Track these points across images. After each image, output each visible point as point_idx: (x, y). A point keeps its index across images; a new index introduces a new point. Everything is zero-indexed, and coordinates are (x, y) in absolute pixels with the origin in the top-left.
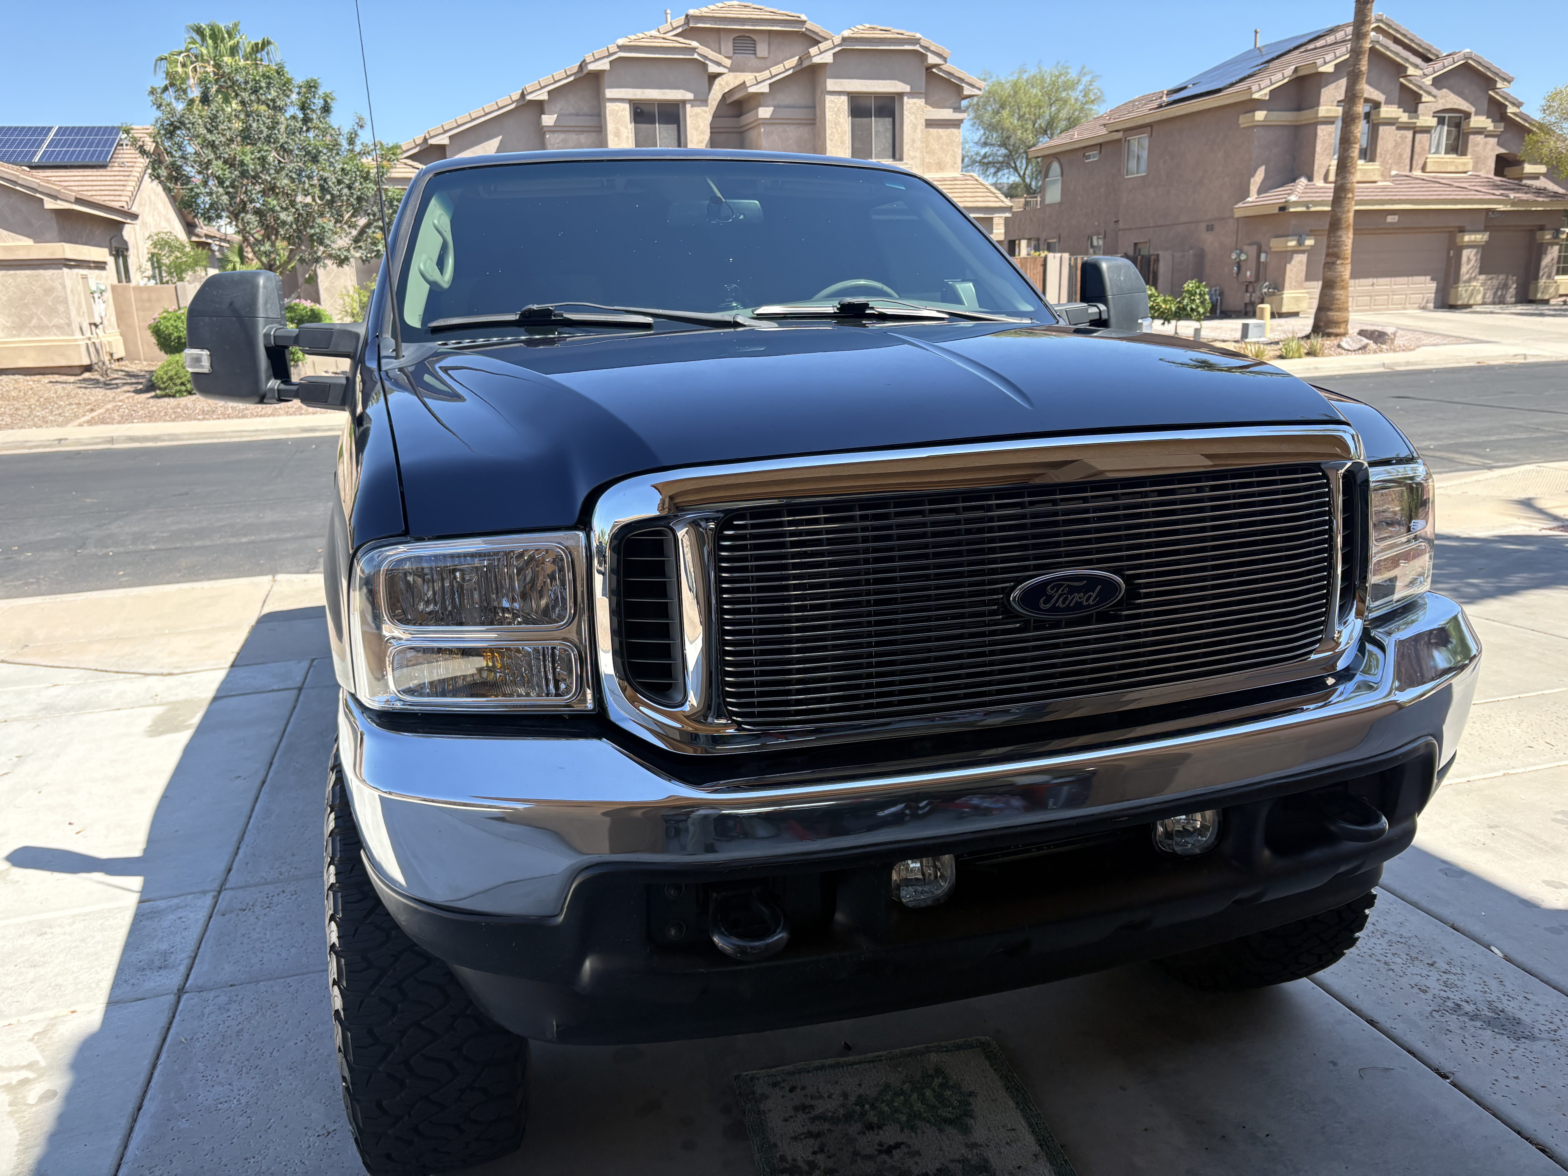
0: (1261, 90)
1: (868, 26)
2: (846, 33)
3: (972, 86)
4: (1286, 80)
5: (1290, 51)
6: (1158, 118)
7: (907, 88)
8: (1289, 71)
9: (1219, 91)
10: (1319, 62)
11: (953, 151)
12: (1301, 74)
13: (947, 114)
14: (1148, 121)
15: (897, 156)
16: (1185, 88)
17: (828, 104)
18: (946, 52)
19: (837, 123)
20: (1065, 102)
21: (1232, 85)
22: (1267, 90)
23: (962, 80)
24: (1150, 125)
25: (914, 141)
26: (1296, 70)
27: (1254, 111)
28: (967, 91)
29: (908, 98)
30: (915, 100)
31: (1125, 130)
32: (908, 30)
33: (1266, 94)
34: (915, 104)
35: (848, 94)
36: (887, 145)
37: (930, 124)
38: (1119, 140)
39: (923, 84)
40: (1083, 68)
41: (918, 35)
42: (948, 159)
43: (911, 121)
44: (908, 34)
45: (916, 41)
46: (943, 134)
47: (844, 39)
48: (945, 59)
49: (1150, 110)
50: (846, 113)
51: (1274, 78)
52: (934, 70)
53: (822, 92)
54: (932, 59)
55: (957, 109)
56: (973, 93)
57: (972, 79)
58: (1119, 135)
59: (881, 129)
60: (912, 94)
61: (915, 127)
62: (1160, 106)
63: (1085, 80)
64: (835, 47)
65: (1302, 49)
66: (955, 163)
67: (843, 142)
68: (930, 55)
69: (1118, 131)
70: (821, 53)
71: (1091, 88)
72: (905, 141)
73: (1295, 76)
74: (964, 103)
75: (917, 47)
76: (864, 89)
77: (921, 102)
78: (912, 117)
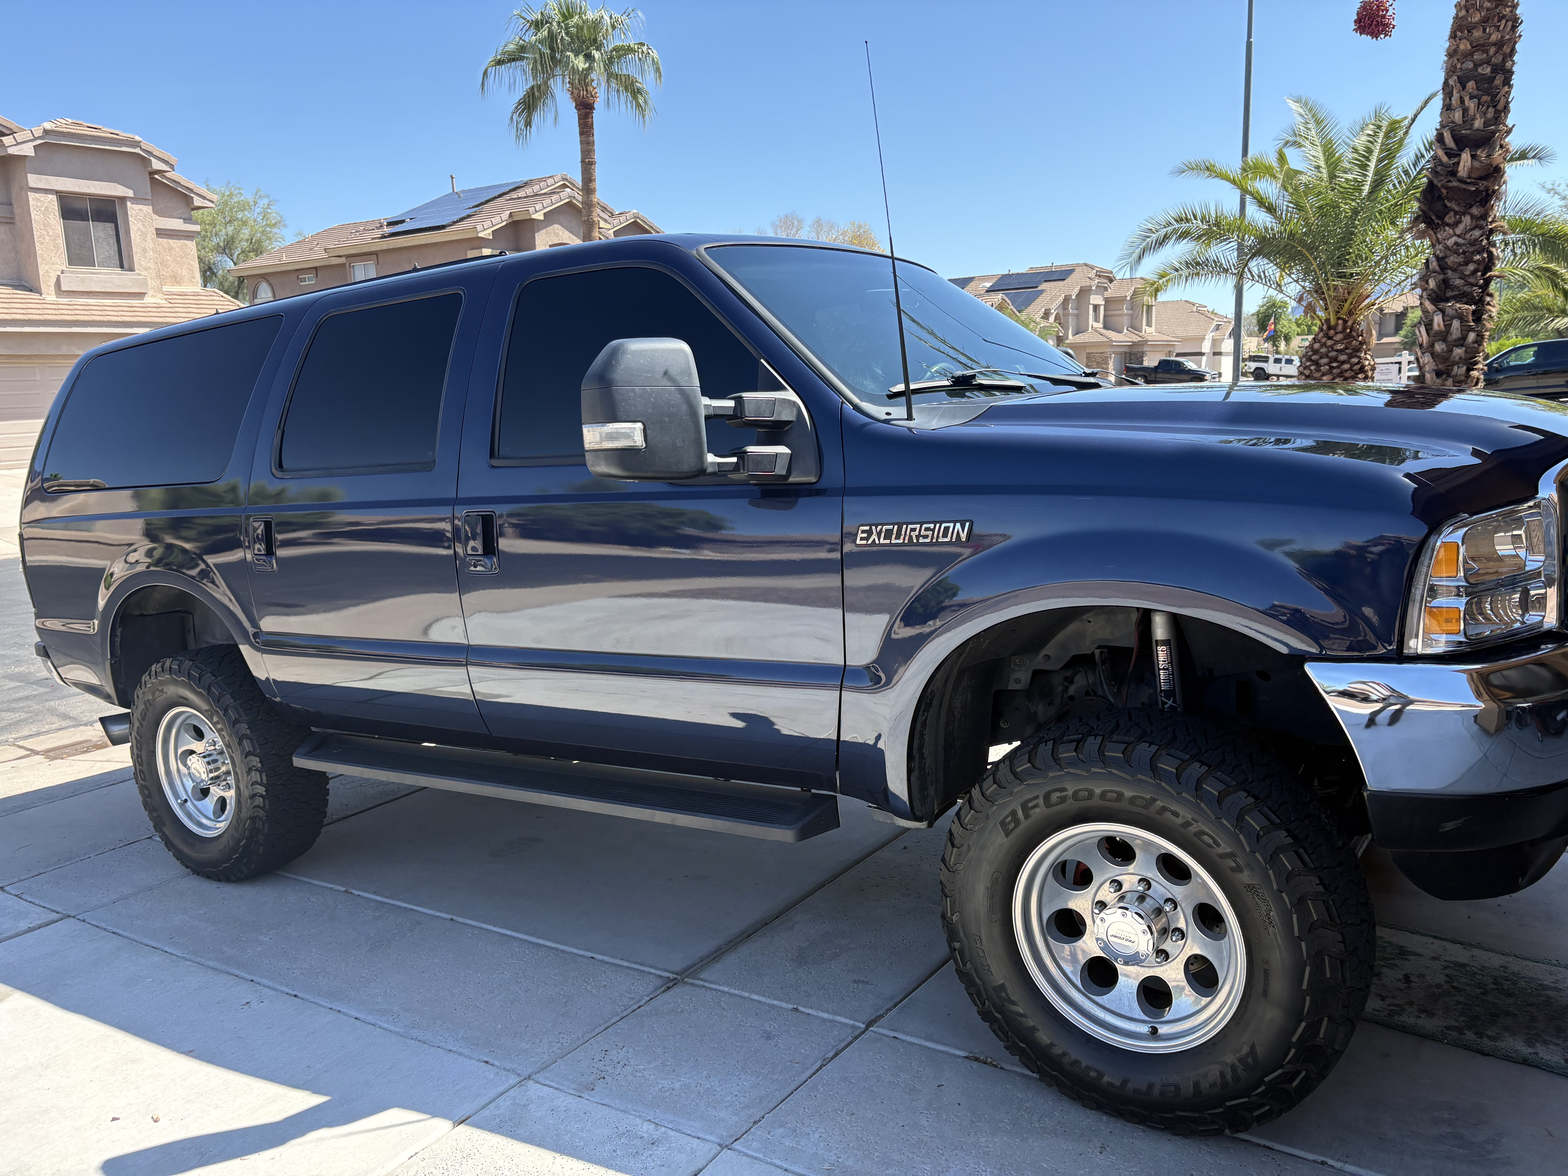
0: (485, 230)
1: (70, 121)
2: (48, 126)
3: (204, 198)
4: (504, 223)
5: (495, 198)
6: (384, 247)
7: (130, 193)
8: (505, 215)
9: (443, 227)
10: (531, 210)
11: (189, 264)
12: (516, 219)
13: (176, 224)
14: (373, 249)
15: (126, 265)
16: (403, 222)
17: (32, 202)
18: (173, 160)
19: (46, 225)
20: (245, 223)
21: (454, 223)
22: (490, 231)
23: (191, 190)
24: (375, 253)
25: (145, 250)
26: (511, 215)
27: (481, 248)
28: (198, 201)
29: (132, 203)
30: (141, 207)
31: (348, 256)
32: (124, 131)
33: (489, 234)
34: (140, 210)
35: (57, 192)
36: (112, 253)
37: (161, 233)
38: (344, 265)
39: (149, 190)
40: (258, 190)
41: (137, 138)
42: (184, 273)
43: (139, 229)
44: (123, 135)
45: (136, 144)
46: (175, 245)
47: (46, 132)
48: (172, 167)
49: (373, 239)
50: (57, 214)
51: (494, 221)
52: (156, 176)
53: (21, 188)
54: (156, 165)
55: (188, 220)
56: (205, 205)
57: (203, 191)
58: (342, 260)
59: (101, 234)
60: (136, 200)
61: (144, 235)
62: (383, 237)
63: (264, 202)
64: (35, 139)
65: (507, 197)
66: (193, 278)
67: (57, 247)
68: (153, 160)
69: (339, 256)
70: (18, 144)
71: (269, 211)
72: (134, 250)
73: (510, 221)
74: (196, 214)
75: (138, 150)
76: (77, 189)
77: (148, 209)
78: (140, 225)
